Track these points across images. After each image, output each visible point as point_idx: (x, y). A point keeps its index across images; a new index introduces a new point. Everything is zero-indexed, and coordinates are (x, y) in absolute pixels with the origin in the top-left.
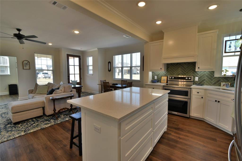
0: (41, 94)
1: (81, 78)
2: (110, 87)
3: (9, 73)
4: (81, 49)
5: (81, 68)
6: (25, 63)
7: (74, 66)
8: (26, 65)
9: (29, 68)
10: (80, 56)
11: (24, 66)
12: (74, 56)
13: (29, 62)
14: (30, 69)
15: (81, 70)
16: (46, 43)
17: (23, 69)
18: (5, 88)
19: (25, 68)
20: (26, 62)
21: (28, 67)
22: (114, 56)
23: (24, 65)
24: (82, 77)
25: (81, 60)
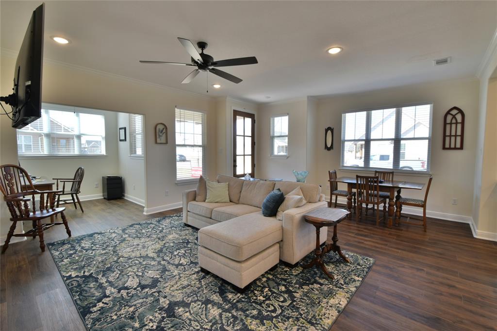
0: (217, 202)
1: (254, 165)
2: (378, 189)
3: (104, 152)
4: (269, 97)
5: (255, 143)
6: (159, 129)
7: (243, 137)
8: (161, 134)
9: (165, 142)
10: (254, 115)
11: (157, 136)
12: (245, 115)
13: (166, 128)
14: (167, 143)
15: (256, 147)
16: (242, 80)
17: (156, 142)
18: (96, 184)
19: (158, 141)
20: (160, 127)
21: (162, 139)
22: (343, 115)
23: (157, 134)
24: (255, 163)
25: (256, 124)
